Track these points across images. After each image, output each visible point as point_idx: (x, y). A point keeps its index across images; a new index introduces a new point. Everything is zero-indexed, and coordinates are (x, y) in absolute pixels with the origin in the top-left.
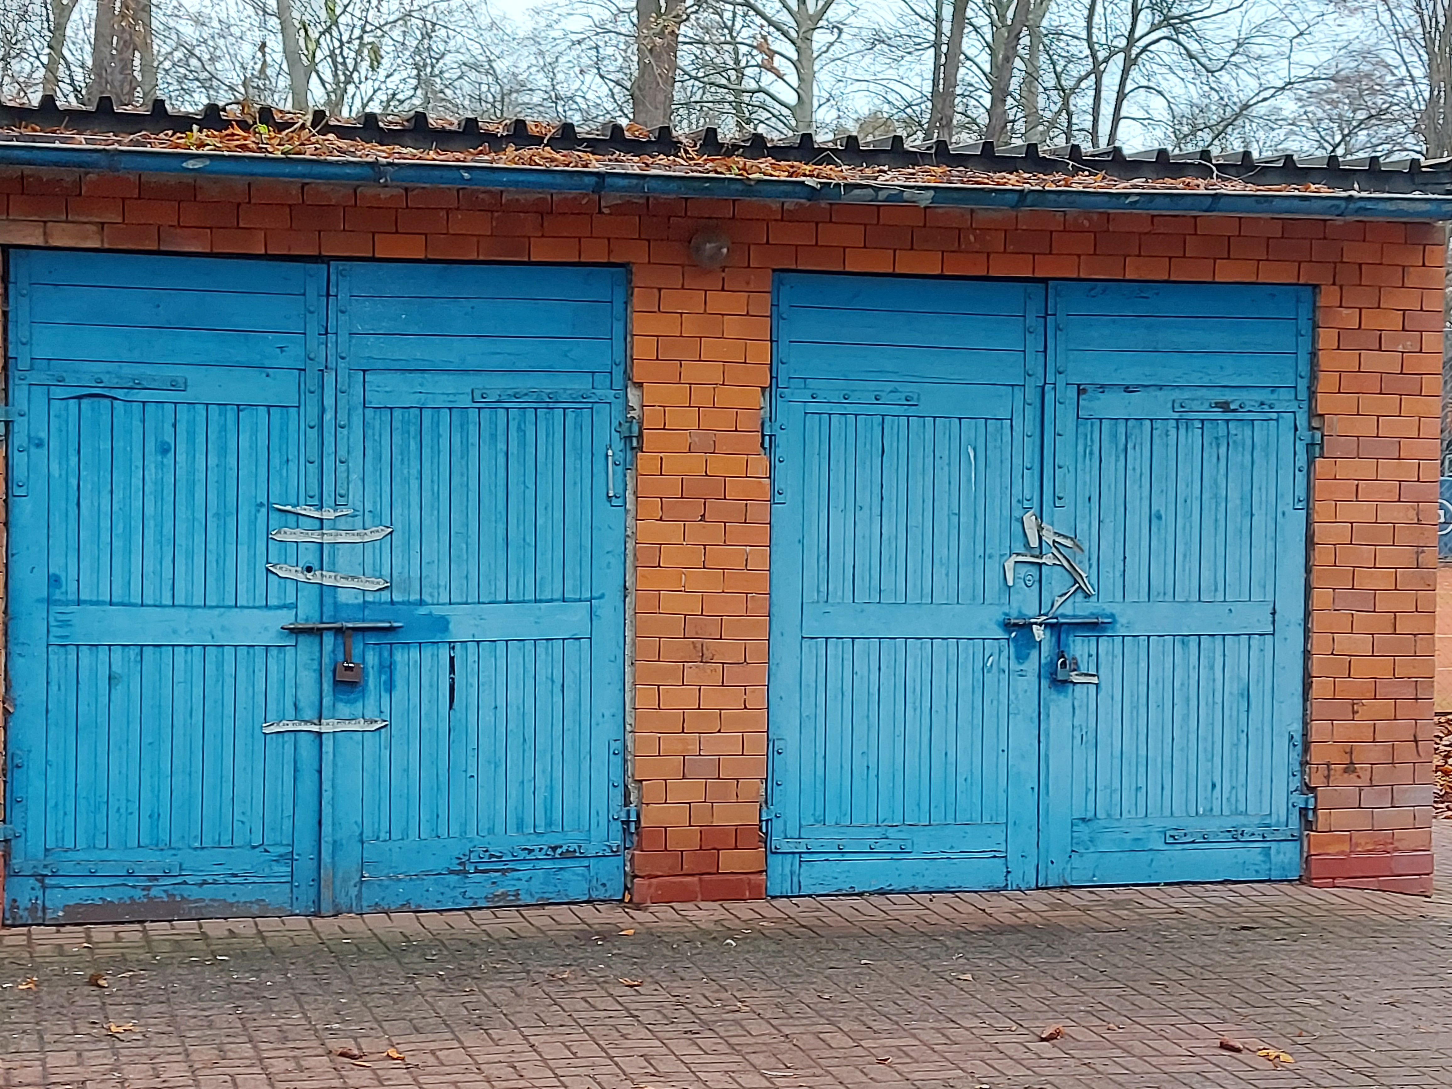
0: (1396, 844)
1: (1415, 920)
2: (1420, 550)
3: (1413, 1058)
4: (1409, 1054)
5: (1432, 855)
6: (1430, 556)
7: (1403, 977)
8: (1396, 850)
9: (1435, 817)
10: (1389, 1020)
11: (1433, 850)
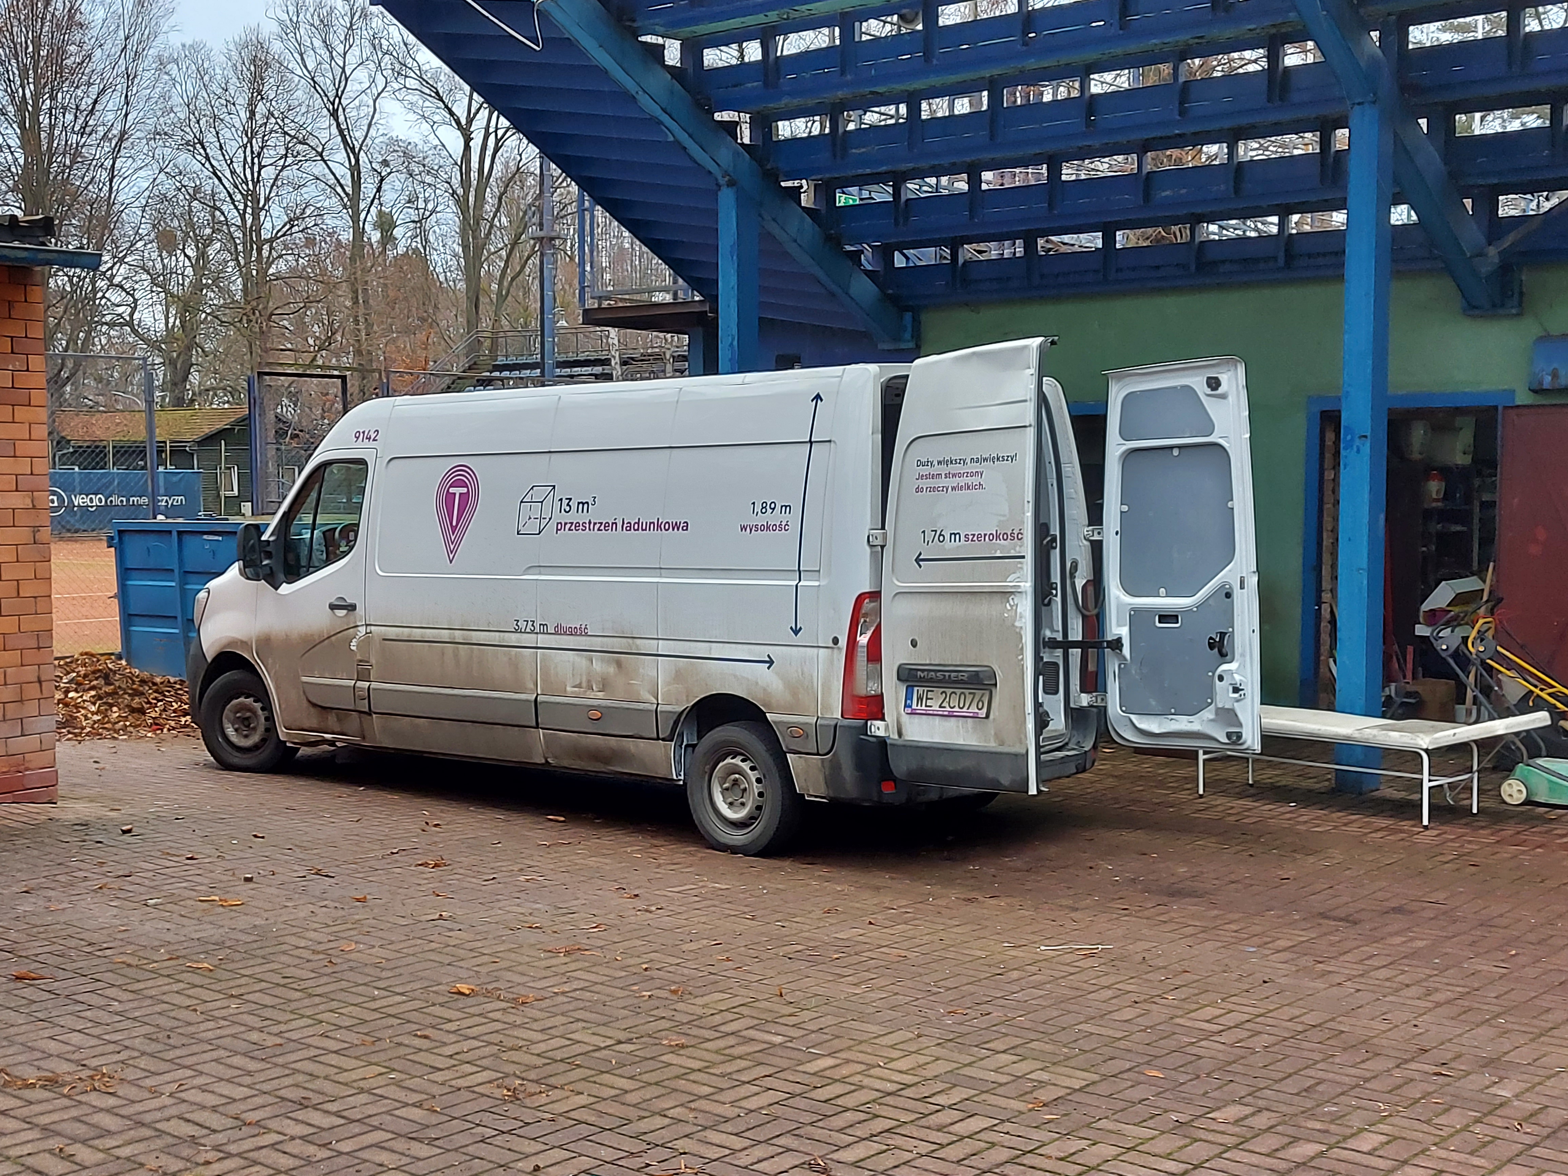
0: (27, 765)
1: (44, 823)
2: (36, 529)
3: (46, 931)
4: (42, 929)
5: (57, 771)
6: (45, 534)
7: (36, 869)
8: (27, 769)
9: (58, 740)
10: (26, 906)
11: (57, 766)
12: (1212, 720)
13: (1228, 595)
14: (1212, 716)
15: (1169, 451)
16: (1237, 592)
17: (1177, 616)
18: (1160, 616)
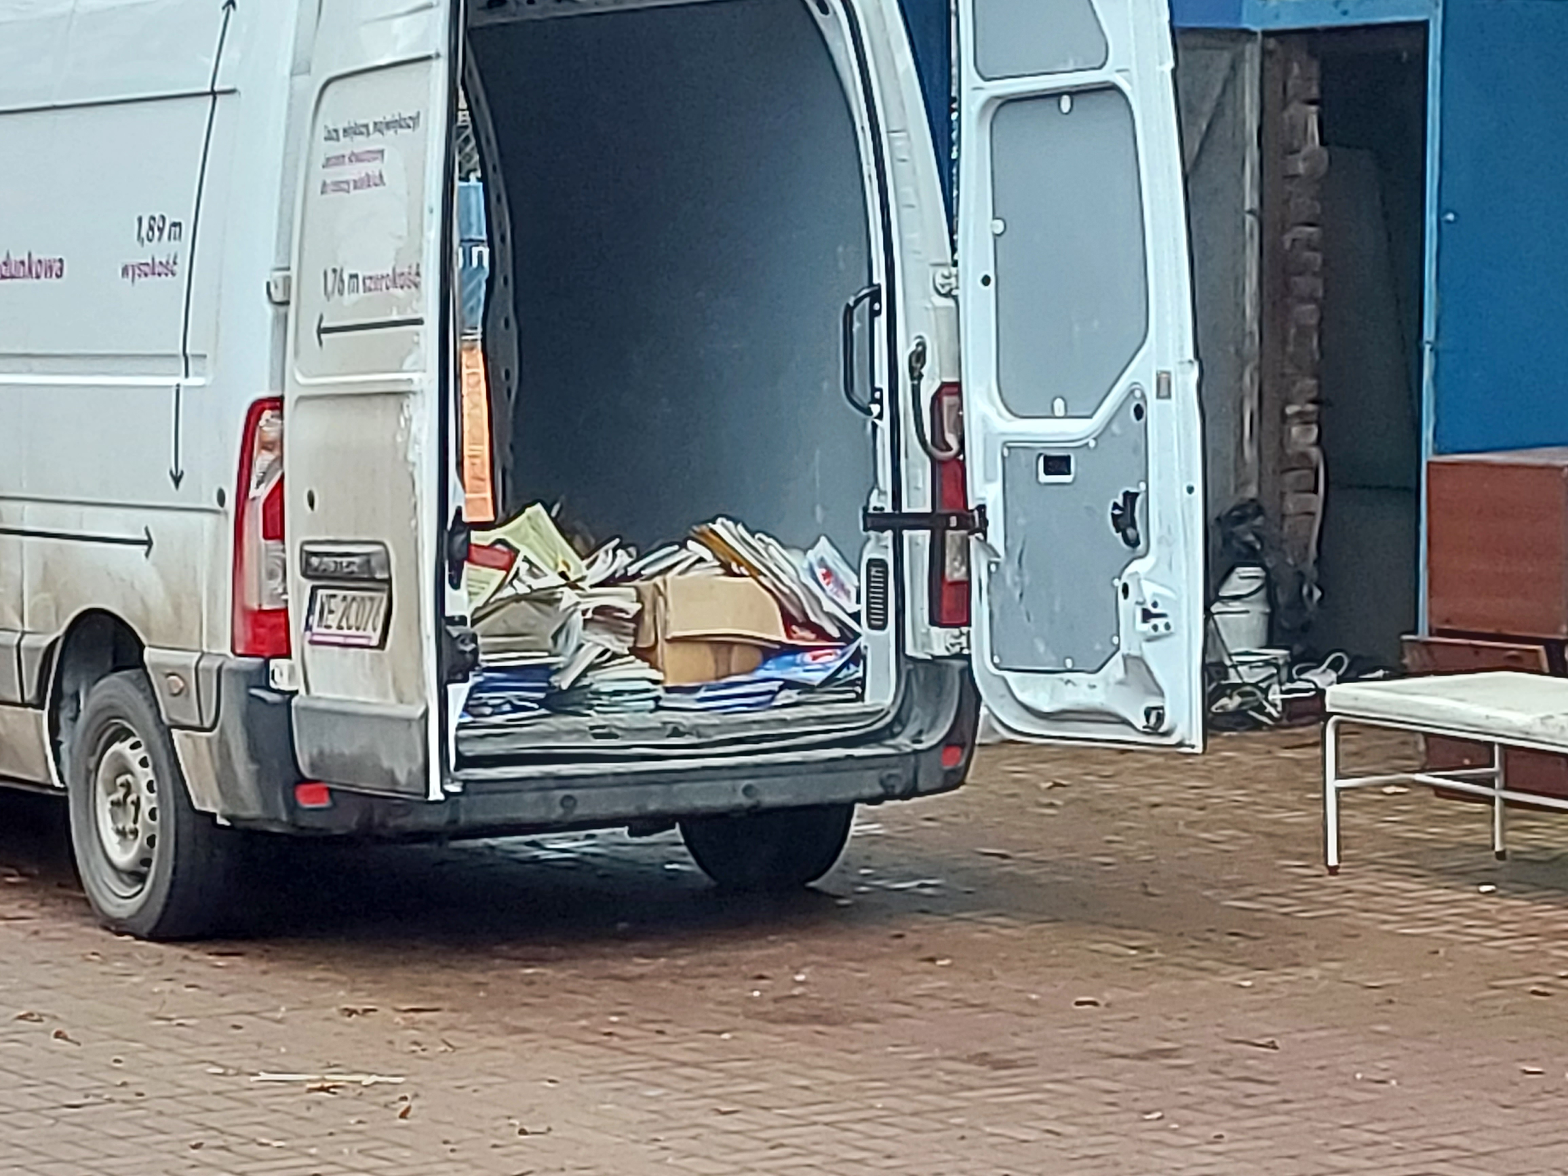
12: (1121, 683)
13: (1139, 412)
14: (1120, 674)
15: (1053, 101)
16: (1153, 406)
17: (1067, 459)
18: (1047, 459)
